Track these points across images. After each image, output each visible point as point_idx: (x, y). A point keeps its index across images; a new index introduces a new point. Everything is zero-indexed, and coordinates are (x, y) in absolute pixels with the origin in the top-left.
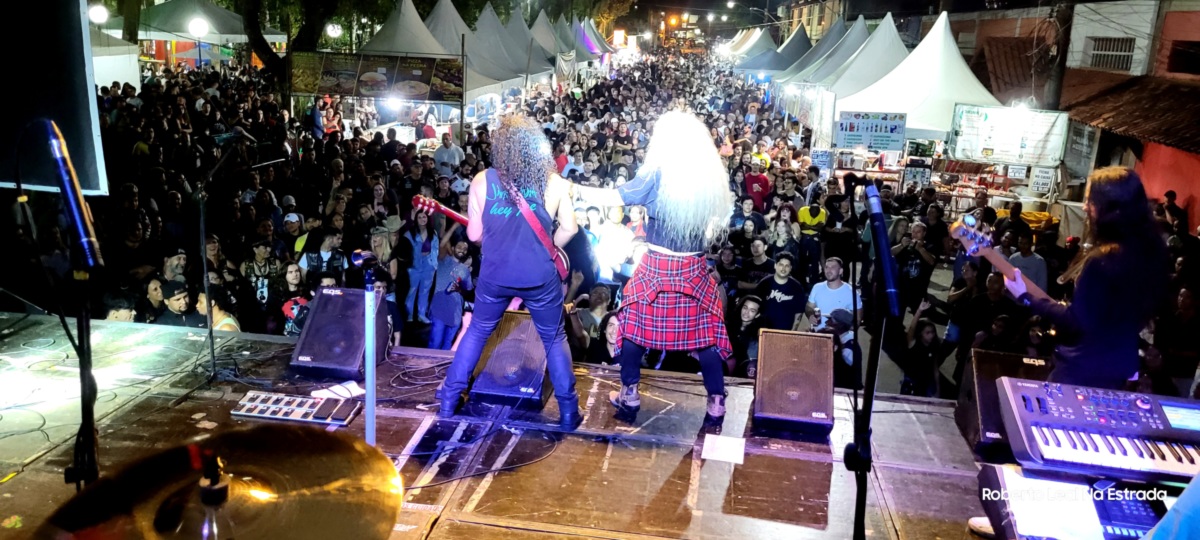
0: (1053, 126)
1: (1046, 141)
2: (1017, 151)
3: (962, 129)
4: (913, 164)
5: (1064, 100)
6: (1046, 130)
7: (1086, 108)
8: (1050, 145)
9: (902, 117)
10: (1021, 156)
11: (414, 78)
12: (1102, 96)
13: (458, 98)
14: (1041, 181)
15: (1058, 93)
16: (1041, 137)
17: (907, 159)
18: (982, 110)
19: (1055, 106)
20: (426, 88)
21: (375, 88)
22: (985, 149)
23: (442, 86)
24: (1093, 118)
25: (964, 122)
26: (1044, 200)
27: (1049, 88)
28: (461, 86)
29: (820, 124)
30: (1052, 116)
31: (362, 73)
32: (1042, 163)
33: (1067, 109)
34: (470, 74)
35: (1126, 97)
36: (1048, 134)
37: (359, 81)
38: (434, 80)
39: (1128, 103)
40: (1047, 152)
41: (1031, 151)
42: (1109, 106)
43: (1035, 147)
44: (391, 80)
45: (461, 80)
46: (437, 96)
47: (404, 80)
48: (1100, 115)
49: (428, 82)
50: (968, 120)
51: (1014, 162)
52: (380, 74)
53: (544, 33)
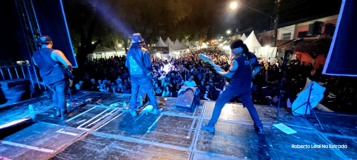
0: (274, 50)
2: (267, 55)
3: (256, 52)
6: (272, 51)
7: (281, 46)
10: (268, 56)
11: (161, 50)
12: (284, 44)
13: (168, 53)
15: (275, 44)
16: (272, 52)
18: (259, 48)
20: (163, 52)
21: (155, 52)
22: (261, 55)
25: (256, 50)
28: (168, 51)
32: (272, 57)
38: (164, 50)
40: (273, 55)
41: (270, 55)
43: (271, 54)
46: (165, 53)
47: (159, 51)
49: (163, 50)
50: (257, 50)
52: (156, 50)
53: (188, 43)
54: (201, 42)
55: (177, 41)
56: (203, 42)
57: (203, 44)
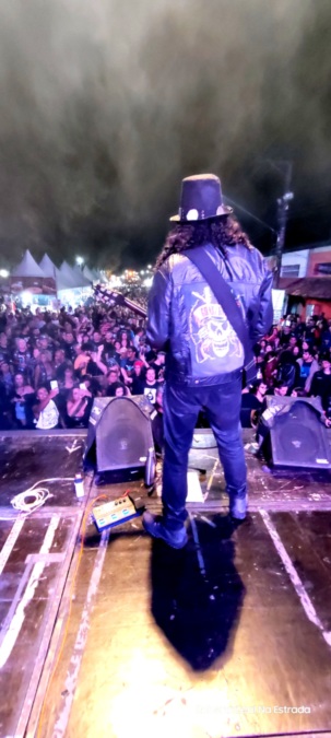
11: (35, 286)
13: (55, 293)
20: (40, 290)
21: (18, 290)
23: (48, 289)
31: (12, 284)
33: (285, 289)
34: (58, 284)
35: (300, 285)
37: (12, 289)
38: (45, 287)
44: (24, 287)
45: (55, 286)
46: (45, 292)
47: (30, 286)
49: (41, 287)
53: (87, 274)
54: (108, 272)
55: (65, 265)
56: (114, 273)
57: (113, 277)
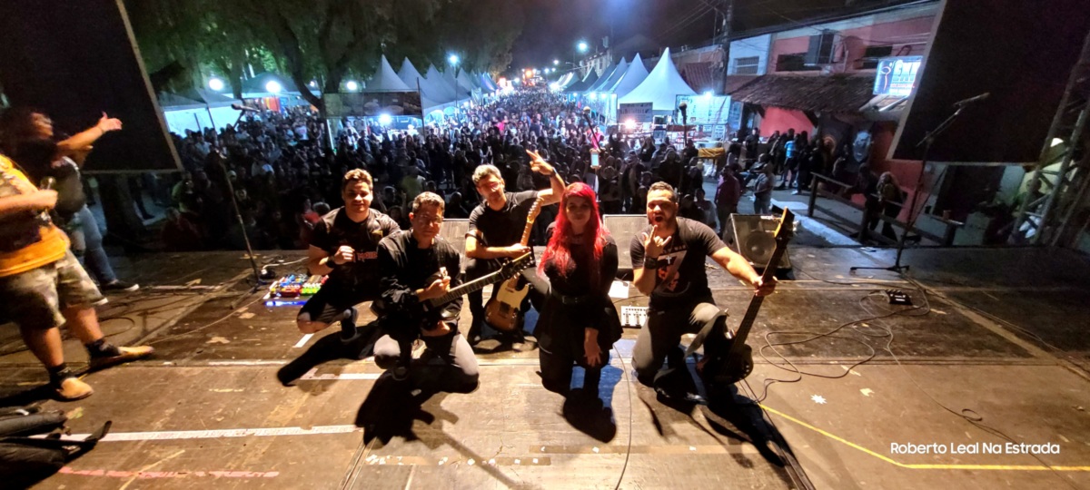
0: (723, 103)
1: (720, 111)
4: (657, 129)
5: (728, 89)
6: (720, 105)
7: (738, 93)
8: (722, 114)
9: (651, 104)
10: (708, 120)
11: (395, 104)
12: (745, 87)
14: (719, 132)
15: (724, 86)
17: (654, 126)
18: (690, 98)
19: (723, 93)
20: (401, 109)
21: (372, 112)
23: (410, 107)
24: (742, 97)
26: (720, 142)
27: (720, 83)
28: (420, 106)
29: (609, 112)
30: (723, 98)
31: (365, 102)
32: (719, 123)
33: (729, 94)
34: (424, 100)
35: (757, 86)
36: (722, 108)
37: (365, 109)
38: (406, 104)
39: (758, 89)
40: (722, 116)
41: (714, 116)
42: (749, 91)
43: (716, 115)
44: (381, 106)
45: (420, 102)
47: (388, 105)
48: (745, 96)
51: (705, 122)
53: (463, 81)
54: (495, 74)
55: (432, 71)
56: (502, 75)
57: (502, 81)
